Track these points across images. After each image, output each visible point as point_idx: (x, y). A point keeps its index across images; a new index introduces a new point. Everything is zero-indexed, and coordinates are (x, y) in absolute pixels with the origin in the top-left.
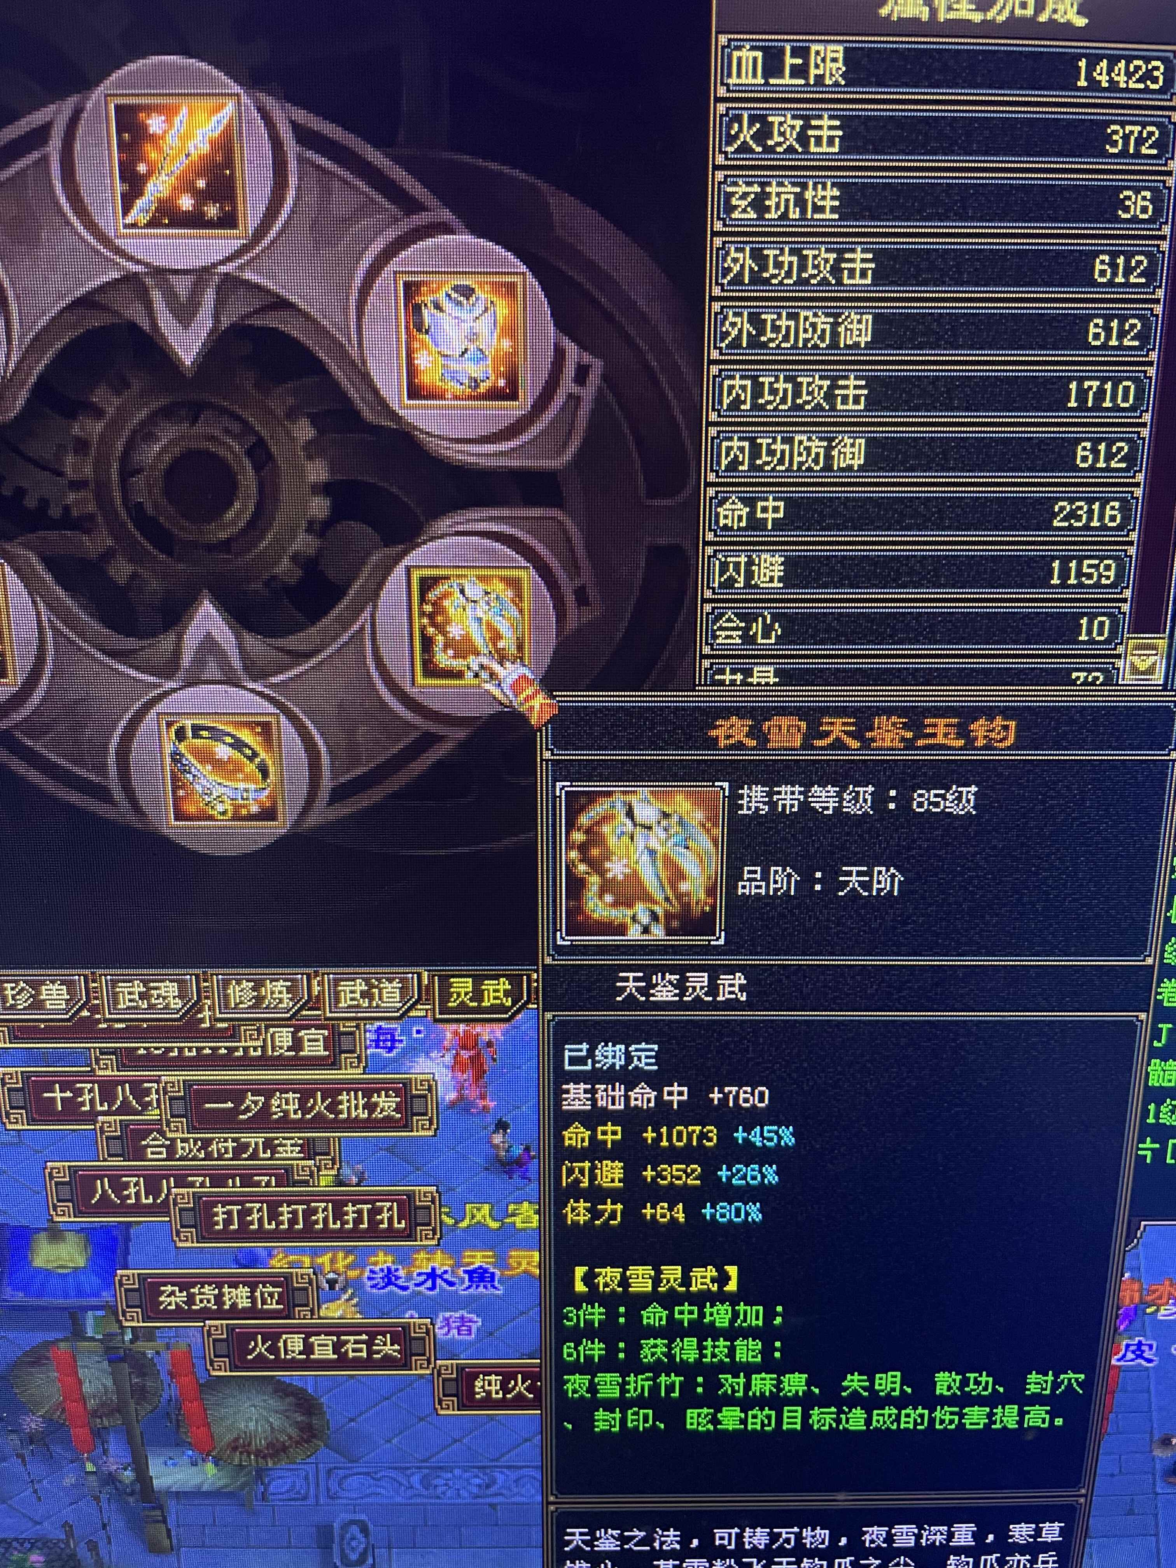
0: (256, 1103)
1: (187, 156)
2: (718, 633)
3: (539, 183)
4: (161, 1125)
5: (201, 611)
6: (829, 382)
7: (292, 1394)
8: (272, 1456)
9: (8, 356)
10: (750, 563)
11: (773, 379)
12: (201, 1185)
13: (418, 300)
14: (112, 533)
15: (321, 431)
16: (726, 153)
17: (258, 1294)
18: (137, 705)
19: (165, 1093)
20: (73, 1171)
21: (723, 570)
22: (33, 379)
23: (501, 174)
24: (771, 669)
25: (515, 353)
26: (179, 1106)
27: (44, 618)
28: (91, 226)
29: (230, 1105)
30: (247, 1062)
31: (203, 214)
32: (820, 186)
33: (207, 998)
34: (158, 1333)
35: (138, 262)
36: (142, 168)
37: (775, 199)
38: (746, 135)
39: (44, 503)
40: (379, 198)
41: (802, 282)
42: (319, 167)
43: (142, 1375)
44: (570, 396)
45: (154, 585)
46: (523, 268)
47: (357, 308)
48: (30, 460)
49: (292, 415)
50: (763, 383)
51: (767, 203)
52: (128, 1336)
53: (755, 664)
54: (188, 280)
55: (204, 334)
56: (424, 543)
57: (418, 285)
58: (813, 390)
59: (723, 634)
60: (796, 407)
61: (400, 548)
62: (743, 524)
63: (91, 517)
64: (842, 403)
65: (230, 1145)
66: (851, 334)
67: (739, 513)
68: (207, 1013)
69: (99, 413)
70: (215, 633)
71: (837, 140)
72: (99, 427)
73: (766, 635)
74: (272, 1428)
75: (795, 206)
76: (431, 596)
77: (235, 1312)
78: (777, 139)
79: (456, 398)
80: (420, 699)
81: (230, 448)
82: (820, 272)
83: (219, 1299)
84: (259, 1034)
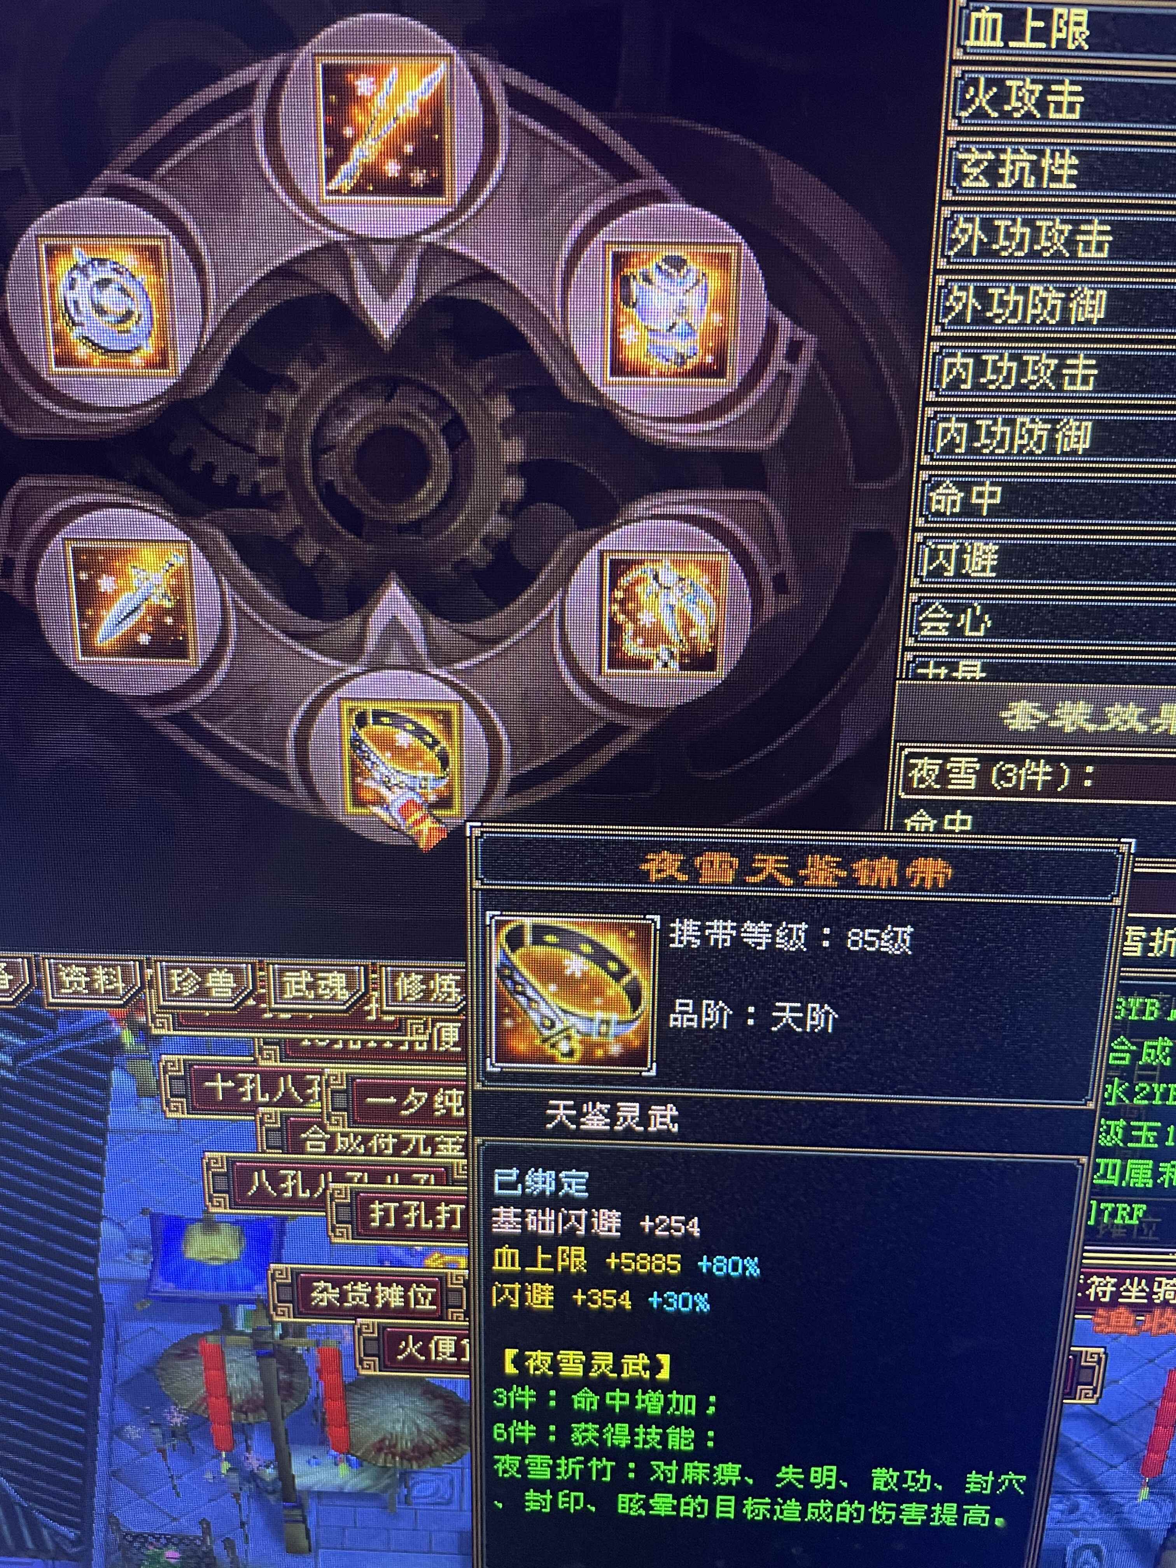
0: (419, 1099)
1: (395, 119)
2: (923, 624)
3: (760, 149)
4: (322, 1118)
5: (388, 594)
6: (1056, 361)
7: (441, 1397)
8: (417, 1459)
9: (203, 326)
10: (962, 551)
11: (997, 357)
12: (359, 1181)
13: (627, 271)
14: (300, 511)
15: (519, 410)
16: (959, 118)
17: (411, 1294)
18: (319, 689)
19: (327, 1086)
20: (231, 1162)
21: (933, 558)
22: (227, 351)
23: (721, 139)
24: (978, 663)
25: (723, 329)
26: (341, 1100)
27: (228, 598)
28: (293, 191)
29: (392, 1100)
30: (412, 1057)
31: (409, 181)
32: (1058, 154)
33: (374, 990)
34: (308, 1330)
35: (340, 230)
36: (348, 132)
37: (1009, 167)
38: (982, 100)
39: (233, 479)
40: (591, 164)
41: (1034, 254)
42: (531, 133)
43: (290, 1371)
44: (781, 373)
45: (342, 566)
46: (739, 239)
47: (564, 280)
48: (219, 434)
49: (490, 391)
50: (986, 361)
51: (1001, 171)
52: (278, 1332)
53: (960, 657)
54: (392, 249)
55: (404, 306)
56: (620, 526)
57: (628, 256)
58: (1039, 370)
59: (930, 625)
60: (1020, 387)
61: (594, 531)
62: (957, 510)
63: (280, 495)
64: (1070, 384)
65: (391, 1141)
66: (1084, 311)
67: (953, 498)
68: (374, 1006)
69: (292, 387)
70: (401, 618)
71: (1078, 106)
72: (292, 402)
73: (975, 627)
74: (419, 1430)
75: (1031, 174)
76: (623, 582)
77: (387, 1311)
78: (1015, 104)
79: (661, 374)
80: (605, 689)
81: (425, 425)
82: (1054, 244)
83: (371, 1298)
84: (426, 1028)
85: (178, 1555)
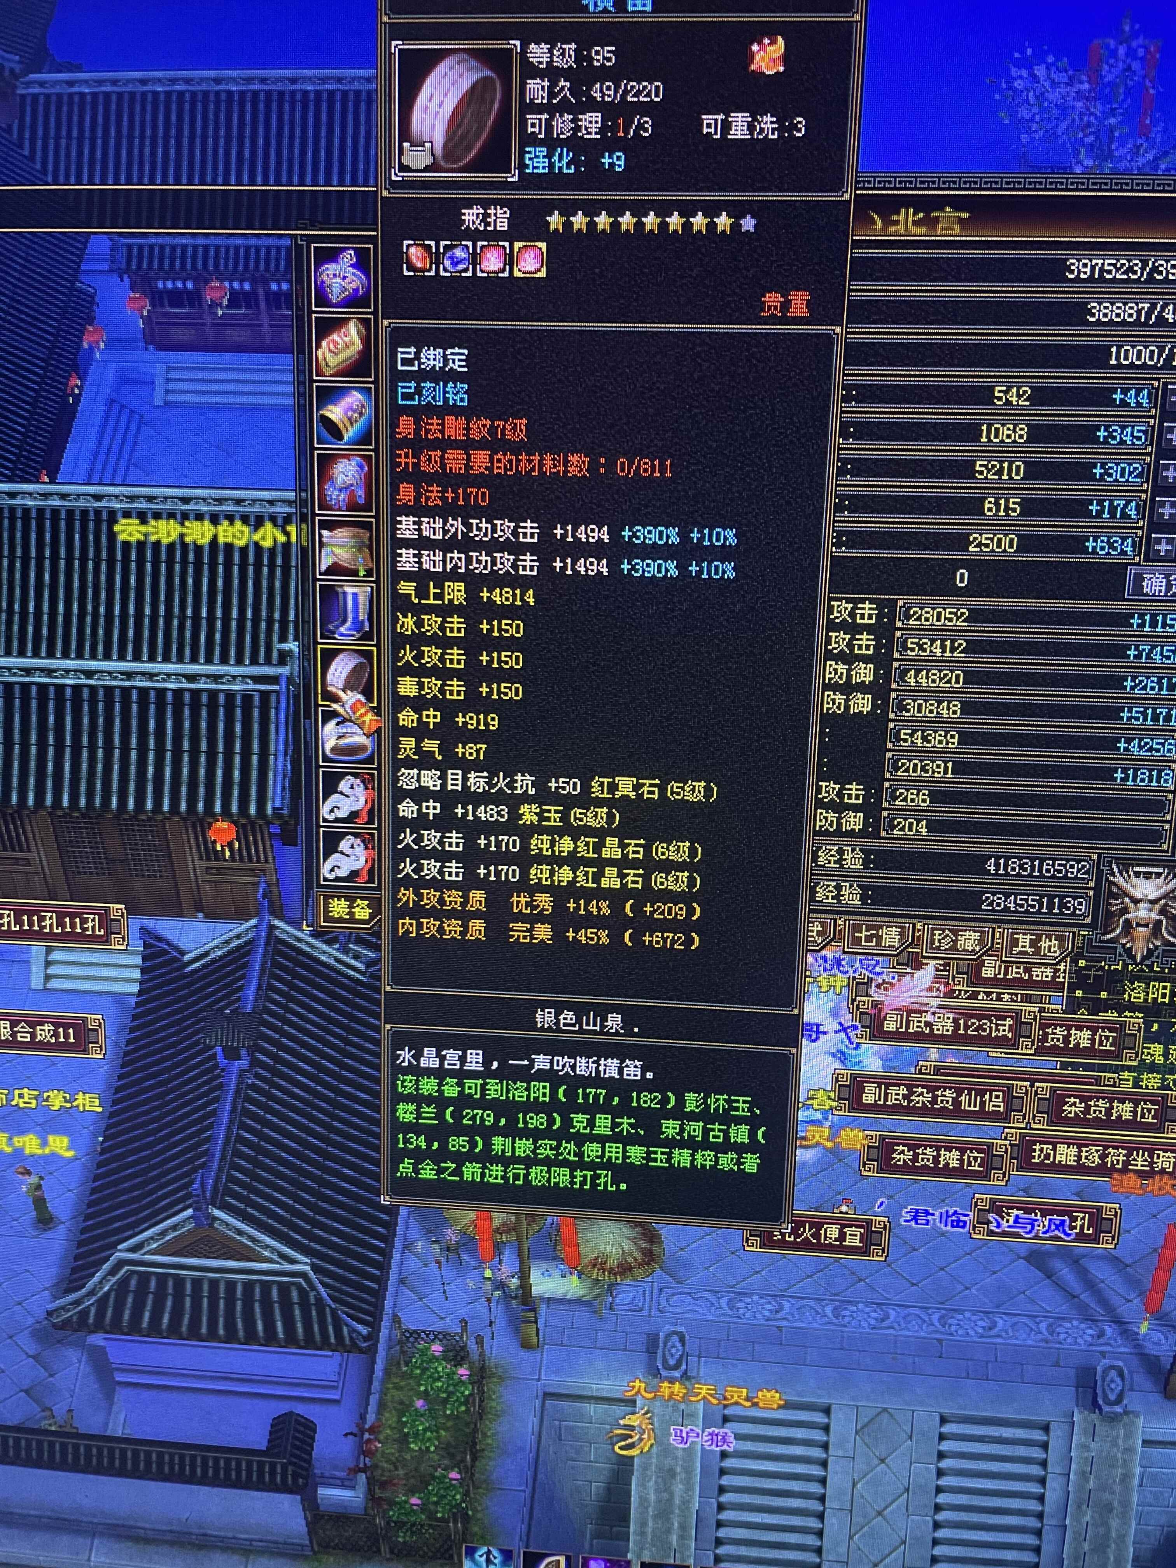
8: (621, 1274)
74: (623, 1251)
85: (441, 1349)
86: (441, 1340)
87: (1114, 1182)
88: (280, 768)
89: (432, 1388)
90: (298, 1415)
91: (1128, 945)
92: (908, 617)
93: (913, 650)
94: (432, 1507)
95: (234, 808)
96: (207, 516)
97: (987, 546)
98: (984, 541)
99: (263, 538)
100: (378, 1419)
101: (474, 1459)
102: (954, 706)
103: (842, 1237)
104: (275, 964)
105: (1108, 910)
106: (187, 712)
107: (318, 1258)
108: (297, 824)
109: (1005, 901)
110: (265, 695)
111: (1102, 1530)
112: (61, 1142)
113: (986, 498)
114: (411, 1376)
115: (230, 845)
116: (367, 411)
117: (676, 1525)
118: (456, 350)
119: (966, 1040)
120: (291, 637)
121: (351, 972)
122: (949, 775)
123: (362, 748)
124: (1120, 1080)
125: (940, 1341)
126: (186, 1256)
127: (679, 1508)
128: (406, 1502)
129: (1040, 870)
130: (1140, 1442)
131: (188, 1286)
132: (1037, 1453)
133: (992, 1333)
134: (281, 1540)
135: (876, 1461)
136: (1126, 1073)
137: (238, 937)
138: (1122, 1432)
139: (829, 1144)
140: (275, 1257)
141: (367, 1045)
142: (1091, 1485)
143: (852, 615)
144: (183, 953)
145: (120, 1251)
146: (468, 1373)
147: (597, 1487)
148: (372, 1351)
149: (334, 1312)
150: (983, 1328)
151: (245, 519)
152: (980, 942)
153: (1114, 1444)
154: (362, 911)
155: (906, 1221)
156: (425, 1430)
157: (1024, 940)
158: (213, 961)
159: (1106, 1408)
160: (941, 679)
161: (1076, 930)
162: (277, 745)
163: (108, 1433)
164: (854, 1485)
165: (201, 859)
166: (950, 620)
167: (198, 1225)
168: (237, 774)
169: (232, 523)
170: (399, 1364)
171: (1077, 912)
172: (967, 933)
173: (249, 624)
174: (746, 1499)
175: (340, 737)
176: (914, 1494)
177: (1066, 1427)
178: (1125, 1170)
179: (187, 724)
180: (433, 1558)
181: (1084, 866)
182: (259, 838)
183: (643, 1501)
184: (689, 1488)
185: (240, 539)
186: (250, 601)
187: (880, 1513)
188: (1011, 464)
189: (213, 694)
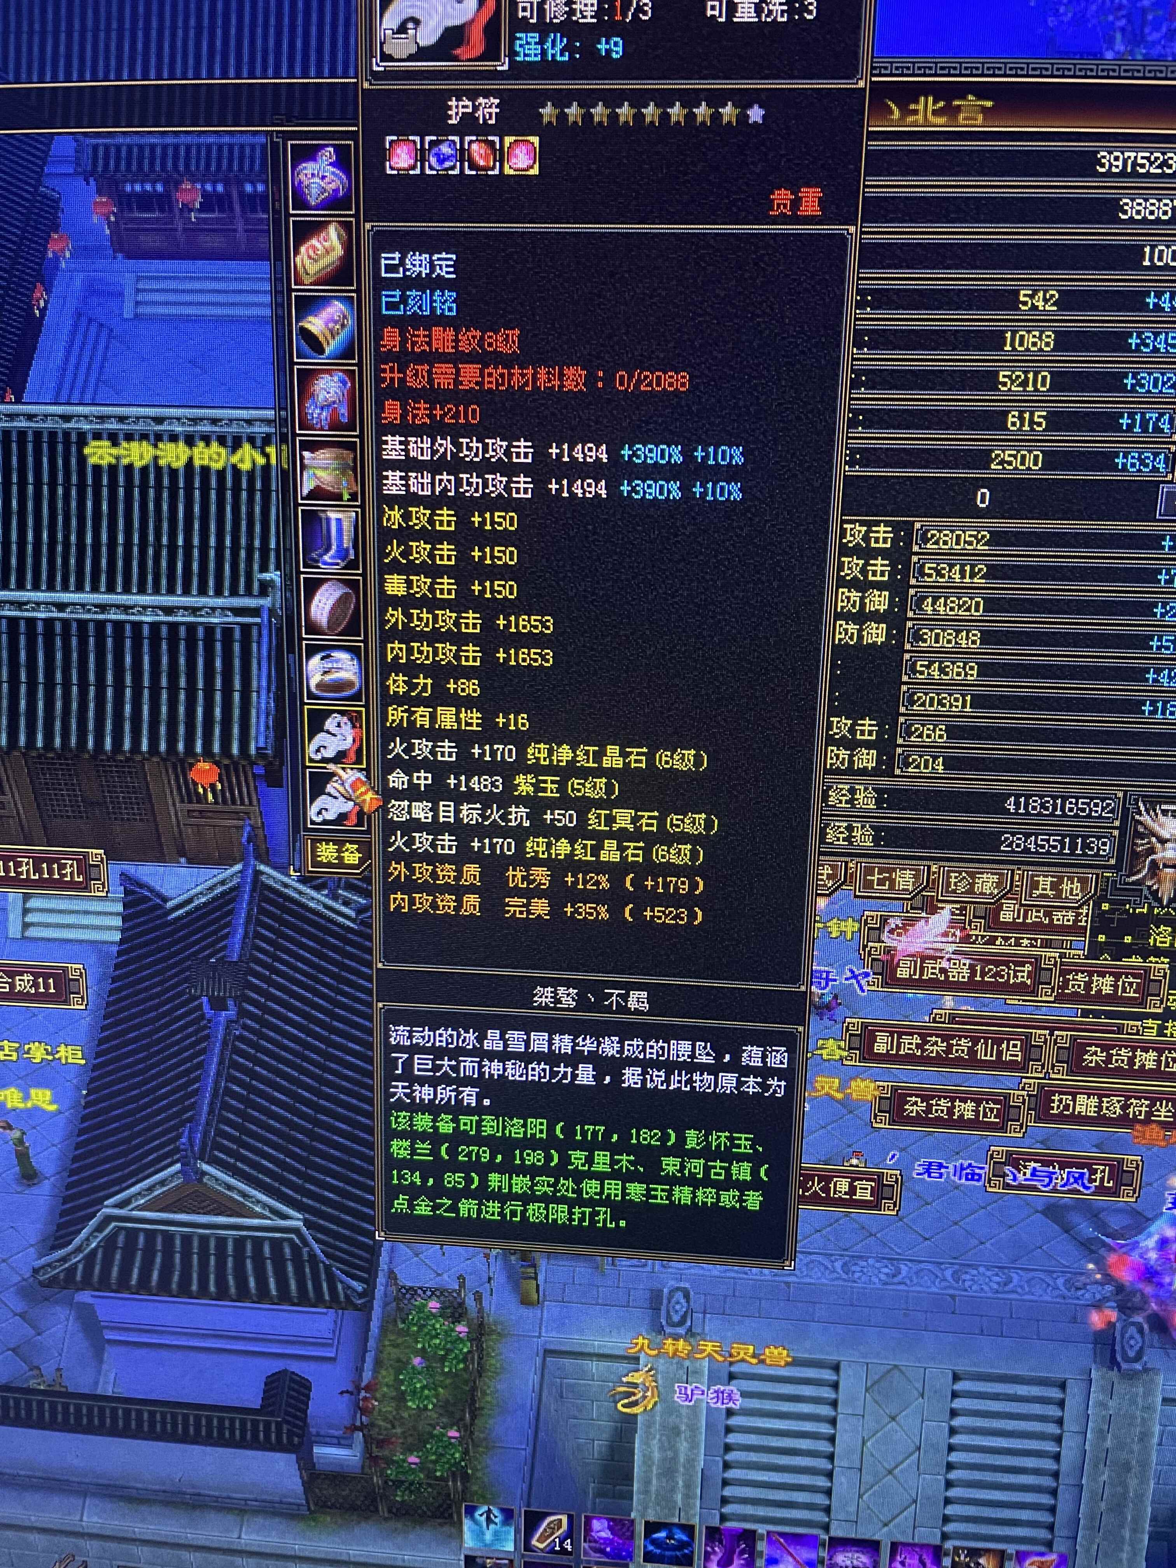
85: (438, 1305)
86: (438, 1297)
87: (1136, 1133)
88: (263, 706)
89: (430, 1346)
90: (293, 1373)
91: (1155, 887)
92: (926, 540)
93: (930, 576)
94: (431, 1466)
95: (216, 748)
96: (182, 438)
97: (1010, 463)
98: (1007, 459)
99: (242, 461)
100: (374, 1377)
101: (474, 1417)
102: (974, 635)
103: (852, 1190)
104: (262, 911)
105: (1133, 851)
106: (164, 646)
107: (309, 1213)
108: (282, 764)
109: (1025, 841)
110: (246, 629)
111: (1120, 1489)
112: (44, 1096)
113: (1009, 412)
114: (406, 1333)
115: (213, 787)
116: (350, 322)
117: (681, 1483)
118: (444, 255)
119: (983, 987)
120: (272, 567)
121: (341, 919)
122: (968, 709)
123: (349, 684)
124: (1144, 1028)
125: (953, 1297)
126: (175, 1212)
127: (684, 1467)
128: (404, 1461)
129: (1063, 809)
130: (1159, 1399)
131: (178, 1242)
132: (1053, 1411)
133: (1006, 1289)
134: (277, 1499)
135: (887, 1419)
136: (1150, 1021)
137: (223, 883)
138: (1141, 1390)
139: (839, 1096)
140: (267, 1213)
141: (358, 994)
142: (1108, 1443)
143: (867, 538)
144: (165, 900)
145: (107, 1207)
146: (466, 1330)
147: (599, 1446)
148: (368, 1308)
149: (327, 1268)
150: (998, 1283)
151: (222, 440)
152: (999, 884)
153: (1133, 1402)
154: (352, 856)
155: (918, 1174)
156: (423, 1388)
157: (1045, 882)
158: (197, 908)
159: (1124, 1366)
160: (960, 607)
161: (1099, 871)
162: (259, 681)
163: (99, 1392)
164: (864, 1443)
165: (182, 801)
166: (970, 543)
167: (187, 1182)
168: (218, 712)
169: (208, 444)
170: (396, 1321)
171: (1101, 853)
172: (985, 876)
173: (228, 552)
174: (753, 1457)
175: (325, 673)
176: (925, 1452)
177: (1084, 1385)
178: (1147, 1121)
179: (165, 660)
180: (434, 1516)
181: (1109, 805)
182: (243, 779)
183: (648, 1459)
184: (694, 1446)
185: (217, 461)
186: (228, 527)
187: (890, 1472)
188: (1036, 374)
189: (191, 628)
